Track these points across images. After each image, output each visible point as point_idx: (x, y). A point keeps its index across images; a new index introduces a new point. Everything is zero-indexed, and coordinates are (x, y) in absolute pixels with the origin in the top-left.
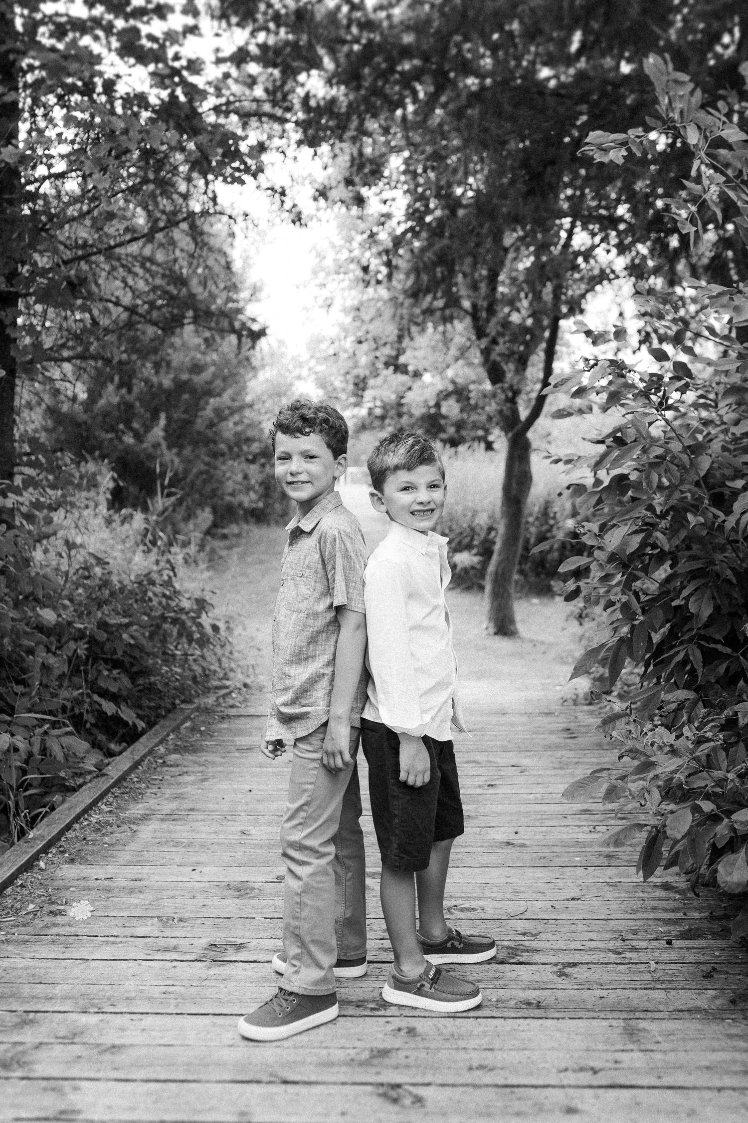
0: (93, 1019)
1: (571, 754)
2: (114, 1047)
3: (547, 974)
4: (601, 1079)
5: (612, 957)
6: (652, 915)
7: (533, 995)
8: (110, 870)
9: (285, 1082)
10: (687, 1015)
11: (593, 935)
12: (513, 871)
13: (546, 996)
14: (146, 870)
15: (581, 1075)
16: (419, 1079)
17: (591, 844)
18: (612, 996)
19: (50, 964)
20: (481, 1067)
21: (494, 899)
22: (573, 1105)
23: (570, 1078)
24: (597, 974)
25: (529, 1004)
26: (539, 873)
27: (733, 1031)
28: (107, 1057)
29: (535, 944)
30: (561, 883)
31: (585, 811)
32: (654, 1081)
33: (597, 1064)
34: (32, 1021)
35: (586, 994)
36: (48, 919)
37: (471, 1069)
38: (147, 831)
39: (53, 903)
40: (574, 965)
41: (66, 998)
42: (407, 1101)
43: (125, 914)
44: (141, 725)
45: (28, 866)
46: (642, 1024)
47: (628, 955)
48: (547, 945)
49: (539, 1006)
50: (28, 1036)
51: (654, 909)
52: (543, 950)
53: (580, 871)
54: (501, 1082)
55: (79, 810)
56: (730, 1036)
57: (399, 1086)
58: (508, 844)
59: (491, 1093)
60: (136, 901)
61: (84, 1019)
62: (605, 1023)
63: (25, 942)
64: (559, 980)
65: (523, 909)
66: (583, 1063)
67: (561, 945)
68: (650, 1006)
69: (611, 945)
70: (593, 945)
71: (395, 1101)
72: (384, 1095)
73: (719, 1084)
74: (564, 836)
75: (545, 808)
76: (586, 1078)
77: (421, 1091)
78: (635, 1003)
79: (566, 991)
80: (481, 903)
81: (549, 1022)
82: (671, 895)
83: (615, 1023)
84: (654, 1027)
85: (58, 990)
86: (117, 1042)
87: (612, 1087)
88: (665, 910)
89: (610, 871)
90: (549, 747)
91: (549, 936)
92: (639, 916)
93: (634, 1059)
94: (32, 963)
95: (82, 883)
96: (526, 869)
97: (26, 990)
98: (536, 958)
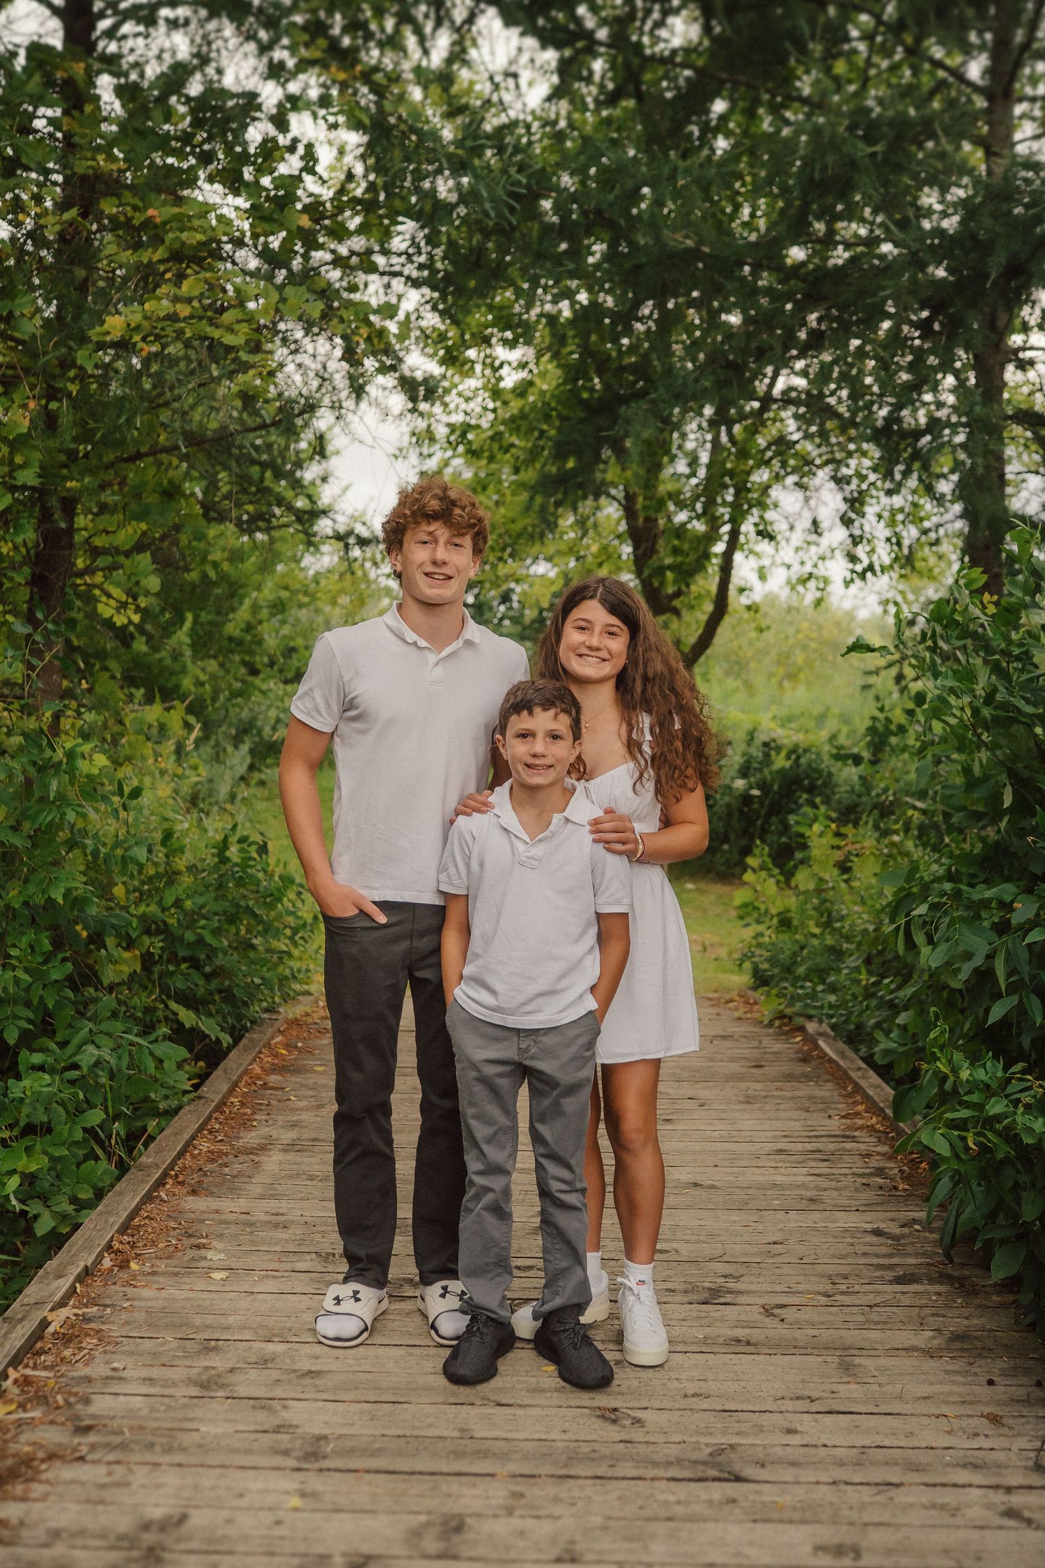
0: (281, 1348)
1: (759, 1086)
2: (311, 1372)
3: (755, 1314)
4: (817, 1406)
5: (823, 1300)
6: (864, 1261)
7: (741, 1333)
8: (243, 1204)
9: (499, 1405)
10: (902, 1353)
11: (801, 1279)
12: (705, 1213)
13: (755, 1335)
14: (284, 1204)
15: (799, 1402)
16: (634, 1404)
17: (791, 1187)
18: (825, 1335)
19: (214, 1296)
20: (695, 1395)
21: (687, 1242)
22: (793, 1426)
23: (789, 1405)
24: (807, 1314)
25: (739, 1341)
26: (735, 1216)
27: (950, 1368)
28: (307, 1381)
29: (739, 1286)
30: (761, 1228)
31: (780, 1152)
32: (871, 1409)
33: (814, 1394)
34: (215, 1349)
35: (798, 1333)
36: (191, 1253)
37: (686, 1396)
38: (272, 1161)
39: (191, 1236)
40: (784, 1306)
41: (242, 1328)
42: (628, 1422)
43: (278, 1248)
44: (226, 1039)
45: (148, 1198)
46: (857, 1361)
47: (838, 1297)
48: (753, 1287)
49: (748, 1343)
50: (218, 1362)
51: (865, 1254)
52: (748, 1292)
53: (781, 1215)
54: (719, 1407)
55: (186, 1136)
56: (947, 1372)
57: (615, 1410)
58: (696, 1185)
59: (709, 1417)
60: (285, 1236)
61: (270, 1347)
62: (820, 1359)
63: (176, 1274)
64: (768, 1320)
65: (720, 1252)
66: (800, 1393)
67: (766, 1287)
68: (865, 1345)
69: (821, 1288)
70: (801, 1288)
71: (614, 1421)
72: (602, 1417)
73: (937, 1412)
74: (761, 1178)
75: (735, 1147)
76: (803, 1405)
77: (638, 1414)
78: (849, 1342)
79: (774, 1330)
80: (674, 1245)
81: (761, 1358)
82: (882, 1240)
83: (829, 1359)
84: (870, 1363)
85: (231, 1320)
86: (313, 1368)
87: (830, 1413)
88: (877, 1256)
89: (816, 1216)
90: (731, 1078)
91: (753, 1279)
92: (849, 1261)
93: (850, 1391)
94: (191, 1295)
95: (217, 1216)
96: (720, 1213)
97: (198, 1320)
98: (740, 1299)
